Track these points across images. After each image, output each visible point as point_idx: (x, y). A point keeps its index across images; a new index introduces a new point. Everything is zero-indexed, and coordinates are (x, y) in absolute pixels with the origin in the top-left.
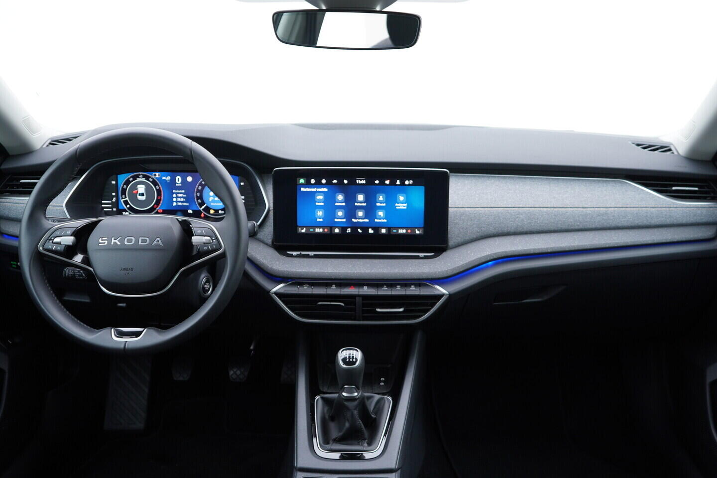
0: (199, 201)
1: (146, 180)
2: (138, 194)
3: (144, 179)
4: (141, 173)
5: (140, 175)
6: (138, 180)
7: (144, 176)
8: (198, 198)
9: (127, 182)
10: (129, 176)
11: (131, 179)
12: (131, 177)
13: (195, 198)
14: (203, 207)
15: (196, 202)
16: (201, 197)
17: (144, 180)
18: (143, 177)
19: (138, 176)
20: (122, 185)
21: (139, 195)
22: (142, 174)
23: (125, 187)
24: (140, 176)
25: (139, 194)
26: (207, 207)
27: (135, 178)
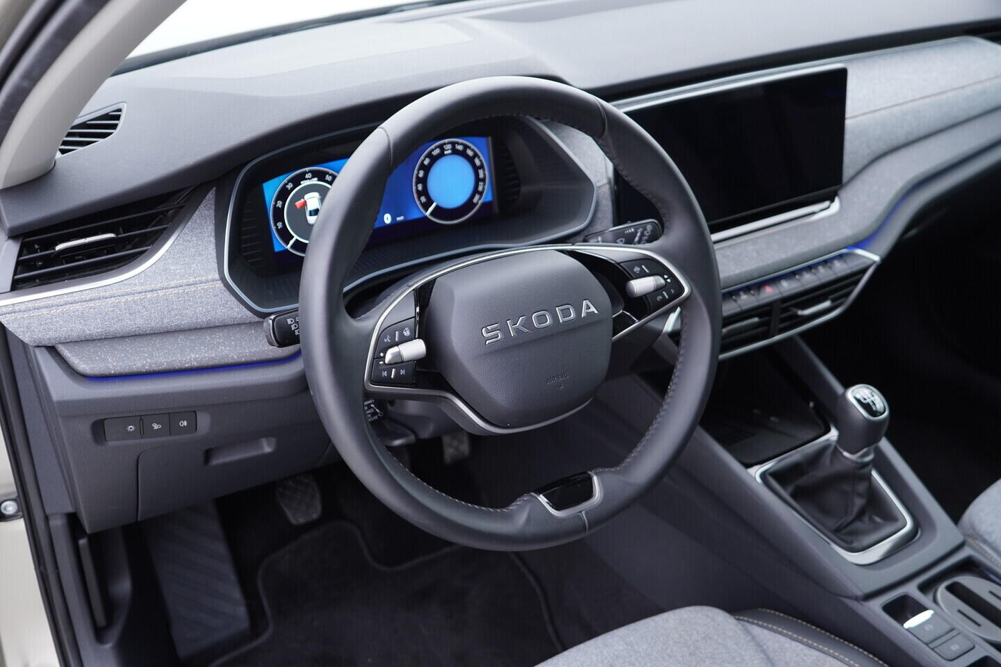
0: (423, 199)
1: (319, 180)
2: (308, 213)
3: (316, 179)
4: (307, 169)
5: (306, 173)
6: (304, 183)
7: (316, 174)
8: (420, 194)
9: (283, 194)
10: (285, 181)
11: (290, 186)
12: (289, 181)
13: (415, 196)
14: (431, 209)
15: (418, 203)
16: (425, 192)
17: (315, 181)
18: (313, 177)
19: (302, 177)
20: (273, 203)
21: (311, 215)
22: (310, 172)
23: (279, 204)
24: (307, 176)
25: (310, 212)
26: (437, 207)
27: (296, 181)
